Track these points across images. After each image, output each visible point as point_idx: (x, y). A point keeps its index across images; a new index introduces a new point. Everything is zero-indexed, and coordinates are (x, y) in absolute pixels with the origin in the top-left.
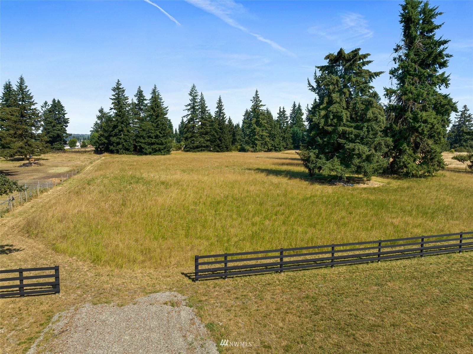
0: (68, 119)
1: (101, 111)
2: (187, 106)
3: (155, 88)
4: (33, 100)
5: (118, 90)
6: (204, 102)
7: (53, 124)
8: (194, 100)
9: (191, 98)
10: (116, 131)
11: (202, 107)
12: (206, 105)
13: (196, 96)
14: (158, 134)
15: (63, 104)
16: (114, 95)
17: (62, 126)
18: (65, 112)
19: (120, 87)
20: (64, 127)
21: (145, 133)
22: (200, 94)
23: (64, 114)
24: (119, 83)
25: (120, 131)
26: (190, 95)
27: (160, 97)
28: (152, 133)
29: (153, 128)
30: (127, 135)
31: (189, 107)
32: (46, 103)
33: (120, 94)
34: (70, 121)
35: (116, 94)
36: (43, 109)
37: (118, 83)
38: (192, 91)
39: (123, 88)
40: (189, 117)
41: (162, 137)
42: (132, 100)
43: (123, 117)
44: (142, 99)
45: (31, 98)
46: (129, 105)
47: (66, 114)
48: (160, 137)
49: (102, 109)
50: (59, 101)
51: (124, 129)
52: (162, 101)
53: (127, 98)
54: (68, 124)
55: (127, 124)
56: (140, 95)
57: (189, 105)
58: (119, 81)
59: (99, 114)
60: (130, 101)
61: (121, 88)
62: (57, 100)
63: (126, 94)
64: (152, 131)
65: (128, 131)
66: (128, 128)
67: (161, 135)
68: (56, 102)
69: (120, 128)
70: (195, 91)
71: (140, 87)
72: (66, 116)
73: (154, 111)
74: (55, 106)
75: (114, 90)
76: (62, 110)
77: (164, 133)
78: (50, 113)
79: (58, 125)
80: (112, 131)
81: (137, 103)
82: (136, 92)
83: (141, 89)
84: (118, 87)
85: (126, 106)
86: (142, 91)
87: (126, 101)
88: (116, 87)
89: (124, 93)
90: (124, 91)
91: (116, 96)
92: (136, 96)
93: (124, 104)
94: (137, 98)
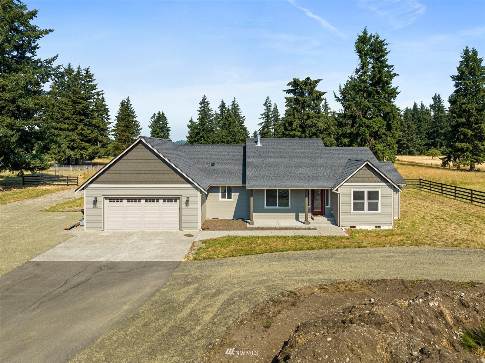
0: (170, 127)
1: (191, 121)
2: (262, 115)
3: (235, 100)
4: (135, 114)
5: (204, 104)
6: (278, 111)
7: (157, 132)
8: (268, 109)
9: (265, 108)
10: (198, 137)
11: (275, 116)
12: (279, 114)
13: (270, 106)
14: (230, 139)
15: (166, 115)
16: (200, 108)
17: (165, 134)
18: (167, 122)
19: (206, 101)
20: (166, 134)
21: (219, 139)
22: (273, 104)
23: (167, 124)
24: (205, 97)
25: (201, 137)
26: (265, 104)
27: (239, 108)
28: (224, 138)
29: (225, 135)
30: (206, 141)
31: (264, 116)
32: (155, 115)
33: (206, 107)
34: (171, 129)
35: (202, 107)
36: (152, 120)
37: (204, 98)
38: (267, 101)
39: (208, 102)
40: (263, 125)
41: (233, 142)
42: (216, 111)
43: (204, 126)
44: (224, 110)
45: (134, 113)
46: (212, 115)
47: (168, 123)
48: (231, 142)
49: (192, 119)
50: (163, 113)
51: (205, 136)
52: (240, 111)
53: (210, 110)
54: (169, 132)
55: (207, 132)
57: (264, 114)
58: (204, 96)
59: (189, 124)
60: (213, 112)
61: (206, 102)
62: (161, 112)
63: (210, 106)
64: (225, 137)
65: (208, 137)
66: (208, 135)
67: (232, 140)
68: (161, 114)
69: (201, 134)
70: (269, 102)
71: (223, 100)
72: (168, 126)
73: (228, 121)
74: (160, 117)
75: (201, 103)
76: (165, 120)
77: (235, 139)
78: (156, 123)
79: (161, 133)
80: (195, 137)
81: (219, 113)
82: (219, 105)
83: (224, 102)
84: (204, 101)
85: (210, 117)
86: (225, 104)
87: (210, 112)
88: (202, 101)
89: (209, 106)
90: (208, 104)
91: (202, 108)
92: (219, 108)
93: (208, 115)
94: (220, 109)
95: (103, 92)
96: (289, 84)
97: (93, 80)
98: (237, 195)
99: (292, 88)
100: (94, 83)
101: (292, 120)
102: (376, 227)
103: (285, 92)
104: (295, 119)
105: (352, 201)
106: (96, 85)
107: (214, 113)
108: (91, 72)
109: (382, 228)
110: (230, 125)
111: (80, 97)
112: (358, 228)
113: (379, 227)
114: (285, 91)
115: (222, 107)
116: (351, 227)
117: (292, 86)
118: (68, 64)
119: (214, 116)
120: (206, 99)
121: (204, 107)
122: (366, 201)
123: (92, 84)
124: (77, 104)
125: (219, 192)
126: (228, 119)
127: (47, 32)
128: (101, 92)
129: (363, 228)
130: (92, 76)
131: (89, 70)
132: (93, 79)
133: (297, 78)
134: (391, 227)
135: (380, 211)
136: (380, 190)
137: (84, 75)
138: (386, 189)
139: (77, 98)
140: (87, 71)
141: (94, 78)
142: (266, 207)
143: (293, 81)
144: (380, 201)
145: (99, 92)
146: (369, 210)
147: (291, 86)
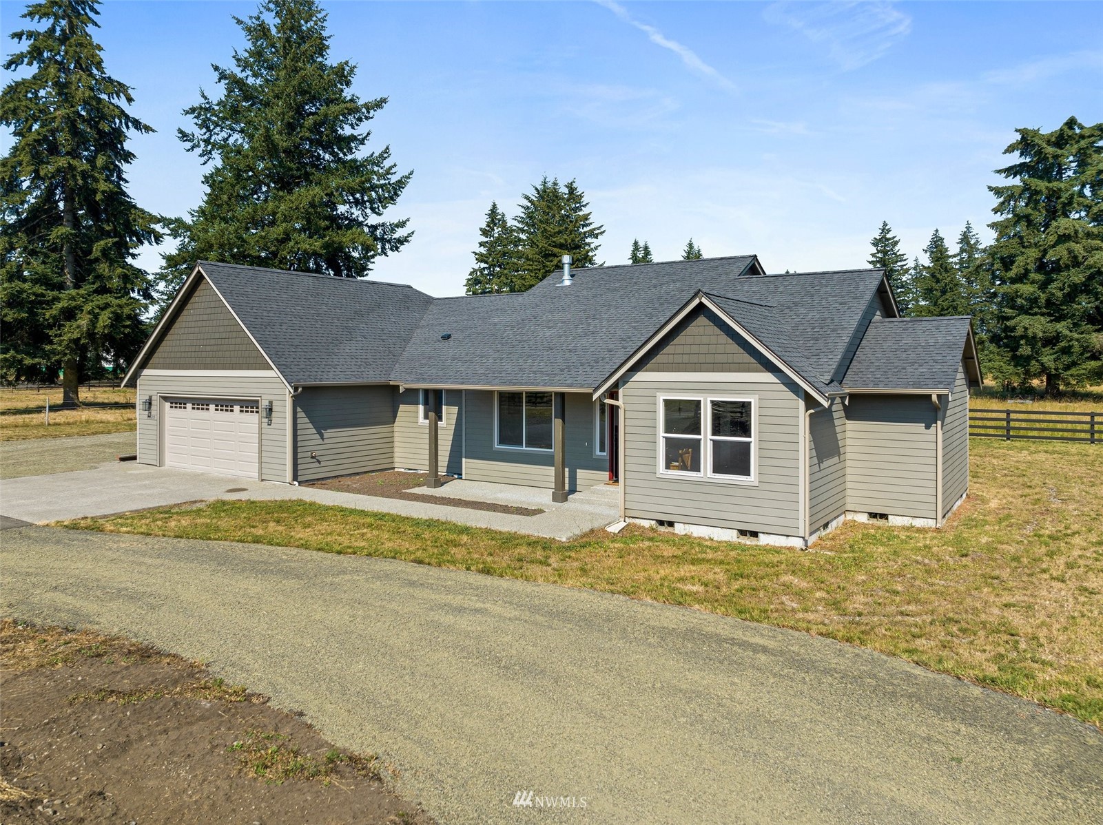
5: (884, 243)
16: (873, 255)
19: (888, 236)
24: (887, 228)
33: (889, 251)
35: (879, 252)
37: (883, 230)
39: (894, 237)
42: (917, 260)
46: (907, 271)
53: (901, 258)
56: (937, 247)
58: (885, 224)
61: (888, 240)
63: (901, 249)
71: (937, 231)
75: (876, 243)
81: (927, 264)
82: (926, 243)
83: (941, 234)
84: (884, 237)
85: (900, 274)
86: (942, 239)
87: (899, 264)
88: (878, 238)
89: (896, 248)
90: (896, 243)
91: (879, 255)
92: (926, 251)
93: (896, 271)
94: (928, 254)
95: (602, 230)
96: (1010, 149)
97: (583, 206)
98: (455, 410)
99: (1022, 160)
100: (585, 211)
101: (1013, 251)
102: (742, 533)
103: (1003, 175)
104: (1024, 247)
105: (661, 434)
106: (589, 214)
107: (911, 264)
108: (579, 191)
109: (764, 540)
110: (944, 292)
111: (554, 242)
112: (679, 529)
113: (755, 534)
114: (999, 172)
115: (936, 247)
116: (661, 523)
117: (1022, 155)
118: (542, 179)
119: (912, 272)
120: (889, 231)
121: (885, 253)
122: (706, 437)
123: (581, 213)
124: (550, 259)
125: (417, 403)
126: (938, 276)
127: (379, 104)
128: (598, 229)
129: (698, 531)
130: (581, 196)
131: (575, 185)
132: (584, 203)
133: (1030, 128)
134: (797, 543)
135: (753, 478)
136: (753, 399)
137: (566, 196)
138: (776, 396)
139: (550, 245)
140: (571, 189)
141: (585, 200)
142: (496, 446)
143: (1018, 137)
144: (753, 440)
145: (594, 229)
146: (717, 469)
147: (1017, 153)
